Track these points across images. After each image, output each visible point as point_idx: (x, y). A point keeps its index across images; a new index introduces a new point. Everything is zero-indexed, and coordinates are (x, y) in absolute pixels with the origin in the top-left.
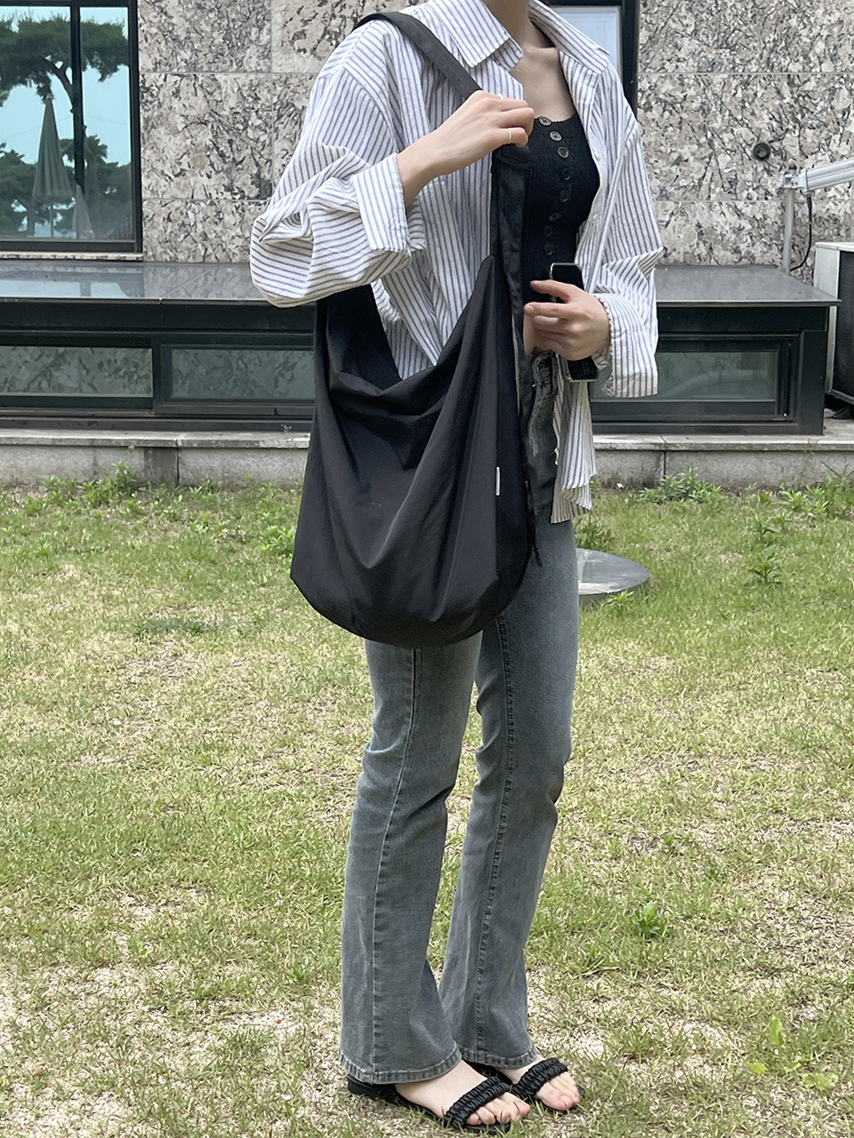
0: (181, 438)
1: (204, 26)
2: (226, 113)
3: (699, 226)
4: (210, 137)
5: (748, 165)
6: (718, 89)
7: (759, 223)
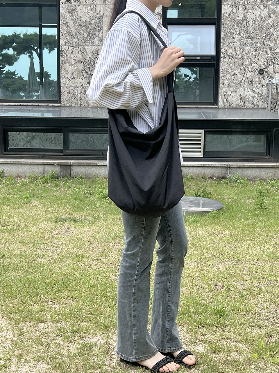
0: (72, 162)
1: (81, 31)
2: (88, 59)
3: (241, 96)
4: (83, 66)
5: (257, 76)
6: (247, 52)
7: (260, 95)
